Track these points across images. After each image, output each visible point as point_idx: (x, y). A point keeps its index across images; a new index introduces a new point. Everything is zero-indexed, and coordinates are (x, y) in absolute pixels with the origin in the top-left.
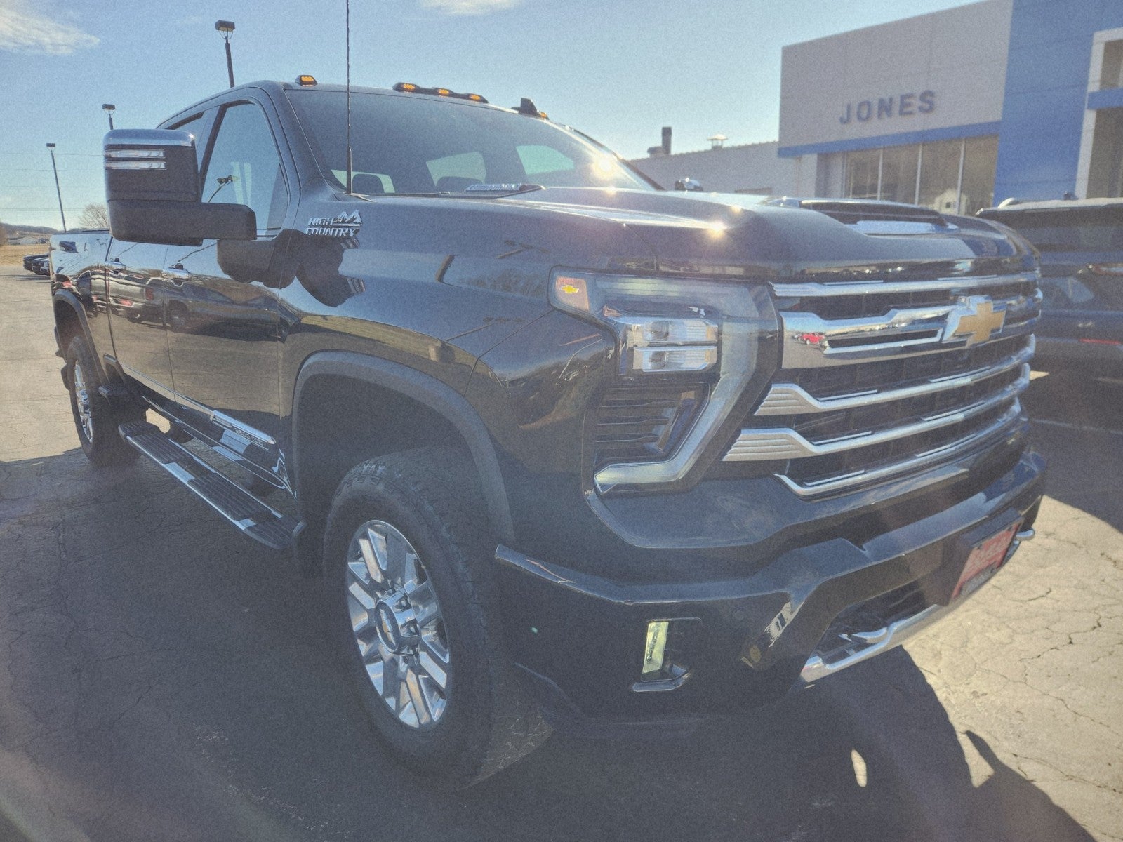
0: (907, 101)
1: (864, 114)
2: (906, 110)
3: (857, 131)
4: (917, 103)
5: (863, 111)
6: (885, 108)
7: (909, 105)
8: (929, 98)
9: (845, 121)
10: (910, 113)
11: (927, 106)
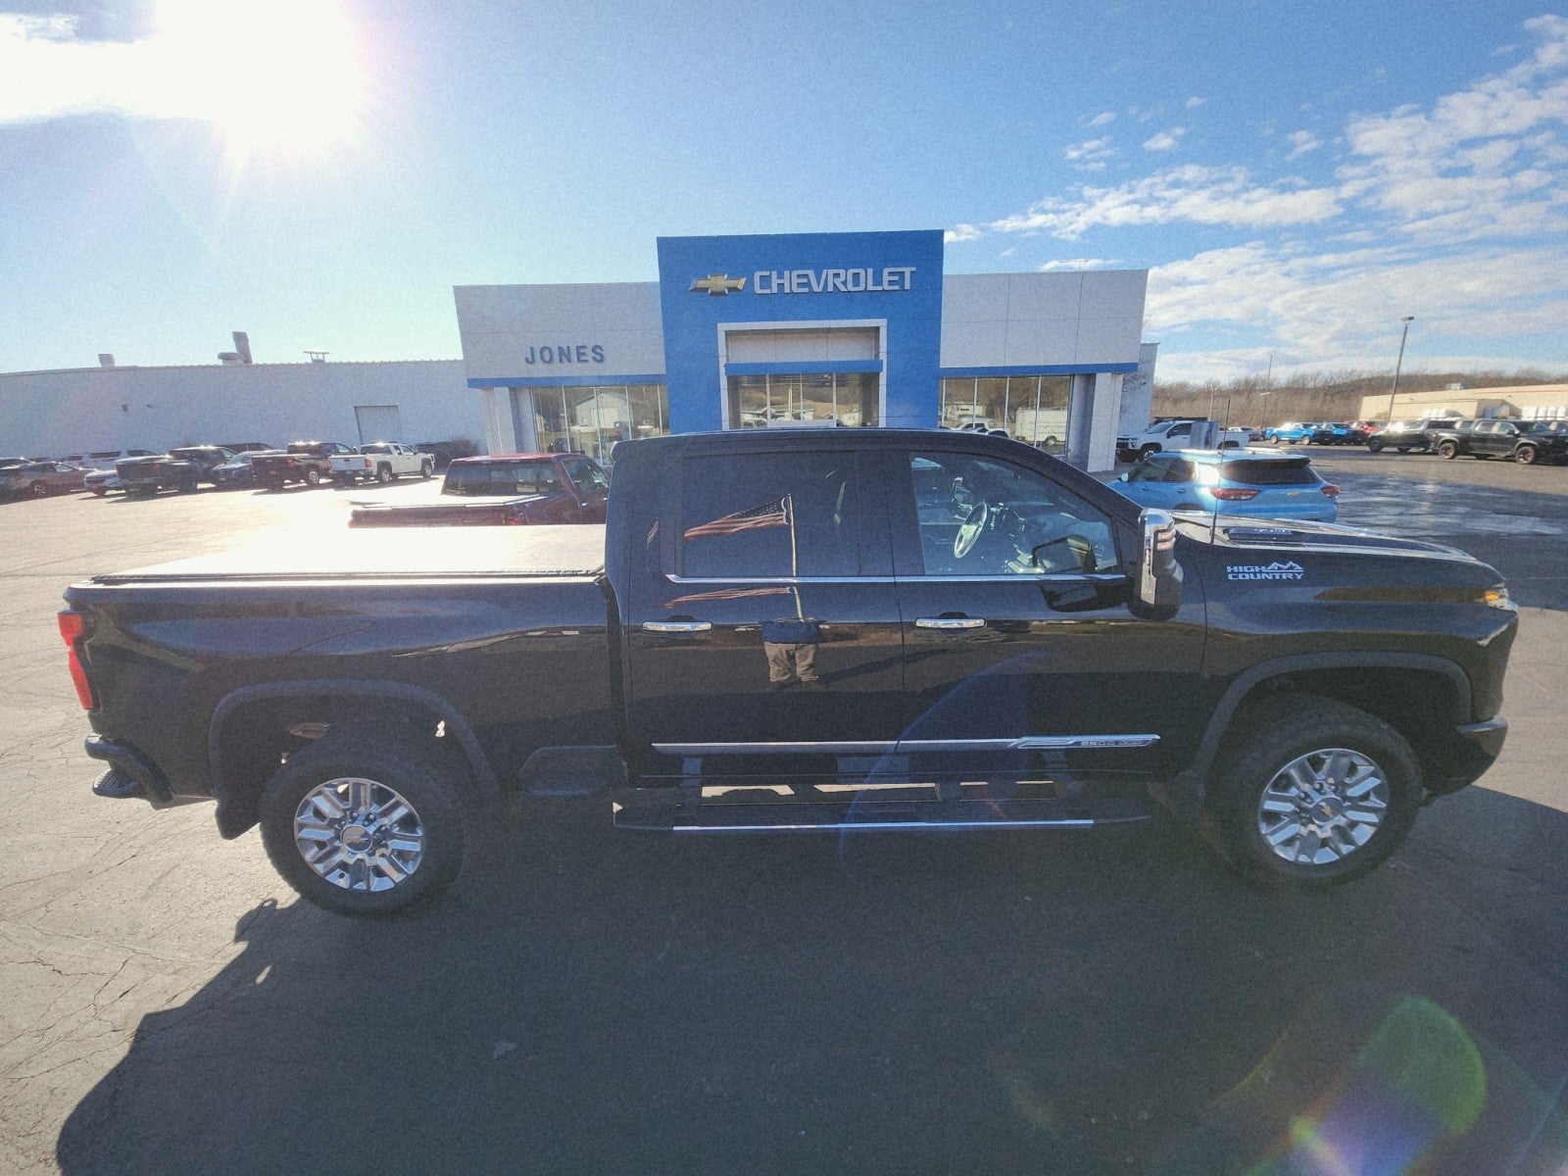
0: (582, 351)
1: (547, 358)
2: (582, 358)
3: (540, 370)
4: (590, 354)
5: (545, 354)
6: (564, 354)
7: (584, 354)
8: (599, 351)
9: (530, 361)
10: (586, 361)
11: (598, 358)
